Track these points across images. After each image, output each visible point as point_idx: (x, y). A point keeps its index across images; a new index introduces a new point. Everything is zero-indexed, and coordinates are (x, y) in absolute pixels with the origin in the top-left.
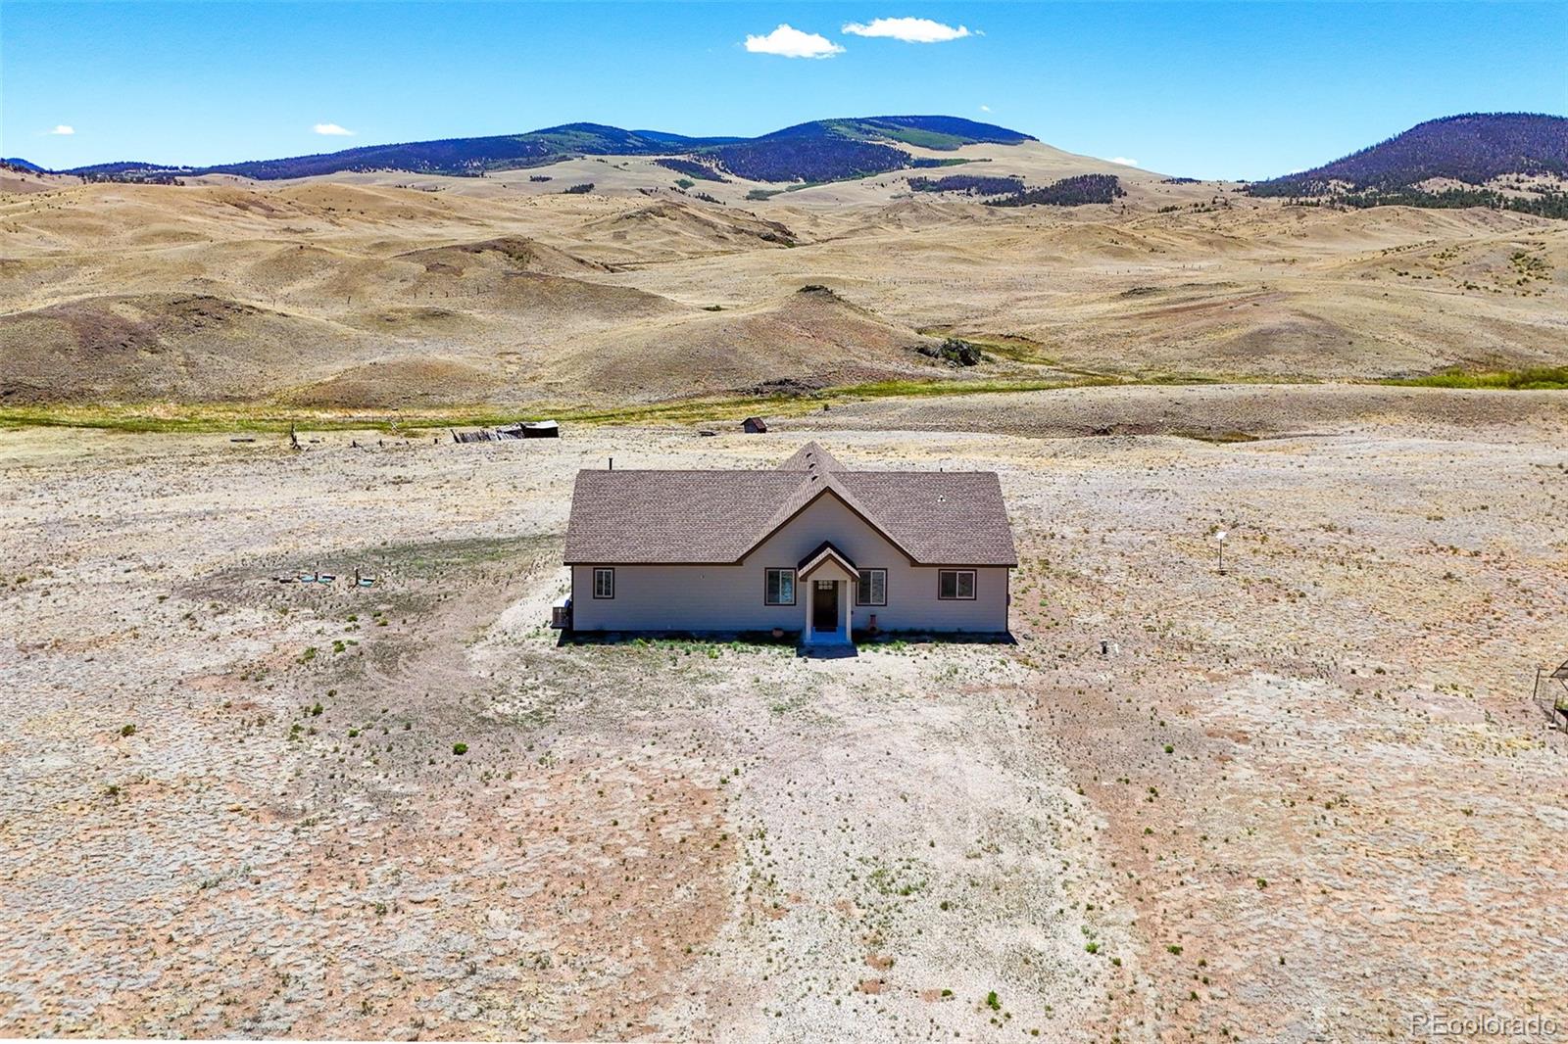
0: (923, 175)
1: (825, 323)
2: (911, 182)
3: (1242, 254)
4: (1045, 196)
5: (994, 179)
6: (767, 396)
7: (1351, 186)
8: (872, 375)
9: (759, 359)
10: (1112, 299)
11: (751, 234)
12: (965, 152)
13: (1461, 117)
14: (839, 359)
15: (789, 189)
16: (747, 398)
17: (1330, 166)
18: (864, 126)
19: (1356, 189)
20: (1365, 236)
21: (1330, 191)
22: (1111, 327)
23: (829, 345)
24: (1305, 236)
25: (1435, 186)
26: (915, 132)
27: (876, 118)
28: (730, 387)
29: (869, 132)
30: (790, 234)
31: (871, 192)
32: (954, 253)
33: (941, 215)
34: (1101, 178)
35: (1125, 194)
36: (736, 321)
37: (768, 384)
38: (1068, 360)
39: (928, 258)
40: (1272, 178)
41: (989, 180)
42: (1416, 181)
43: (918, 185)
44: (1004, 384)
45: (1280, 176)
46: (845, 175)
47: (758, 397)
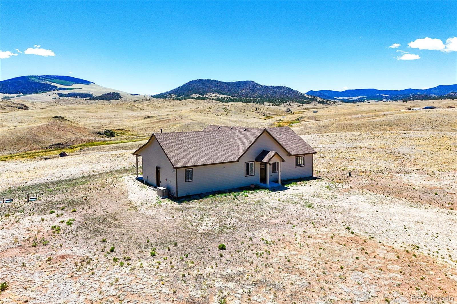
0: (62, 92)
1: (65, 127)
2: (58, 94)
3: (162, 110)
4: (100, 98)
5: (84, 94)
6: (53, 149)
7: (176, 96)
8: (85, 141)
9: (47, 138)
10: (141, 119)
11: (14, 107)
12: (73, 86)
13: (198, 80)
14: (74, 137)
15: (17, 96)
16: (47, 150)
17: (171, 91)
18: (41, 78)
19: (178, 97)
20: (187, 106)
21: (172, 97)
22: (146, 126)
23: (69, 133)
24: (174, 106)
25: (195, 96)
26: (58, 80)
27: (44, 76)
28: (39, 147)
29: (42, 80)
30: (27, 107)
31: (46, 97)
32: (86, 110)
33: (73, 102)
34: (115, 93)
35: (122, 98)
36: (35, 127)
37: (53, 145)
38: (139, 134)
39: (80, 112)
40: (158, 94)
41: (82, 94)
42: (190, 95)
43: (61, 95)
44: (126, 141)
45: (160, 93)
46: (36, 92)
47: (50, 149)
